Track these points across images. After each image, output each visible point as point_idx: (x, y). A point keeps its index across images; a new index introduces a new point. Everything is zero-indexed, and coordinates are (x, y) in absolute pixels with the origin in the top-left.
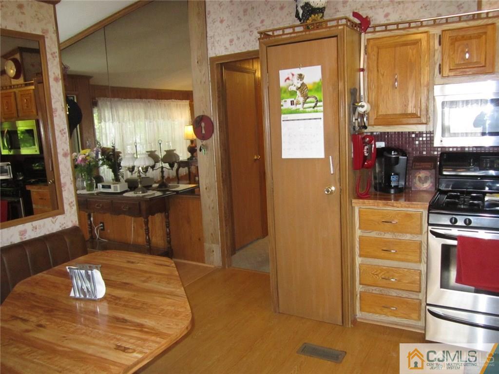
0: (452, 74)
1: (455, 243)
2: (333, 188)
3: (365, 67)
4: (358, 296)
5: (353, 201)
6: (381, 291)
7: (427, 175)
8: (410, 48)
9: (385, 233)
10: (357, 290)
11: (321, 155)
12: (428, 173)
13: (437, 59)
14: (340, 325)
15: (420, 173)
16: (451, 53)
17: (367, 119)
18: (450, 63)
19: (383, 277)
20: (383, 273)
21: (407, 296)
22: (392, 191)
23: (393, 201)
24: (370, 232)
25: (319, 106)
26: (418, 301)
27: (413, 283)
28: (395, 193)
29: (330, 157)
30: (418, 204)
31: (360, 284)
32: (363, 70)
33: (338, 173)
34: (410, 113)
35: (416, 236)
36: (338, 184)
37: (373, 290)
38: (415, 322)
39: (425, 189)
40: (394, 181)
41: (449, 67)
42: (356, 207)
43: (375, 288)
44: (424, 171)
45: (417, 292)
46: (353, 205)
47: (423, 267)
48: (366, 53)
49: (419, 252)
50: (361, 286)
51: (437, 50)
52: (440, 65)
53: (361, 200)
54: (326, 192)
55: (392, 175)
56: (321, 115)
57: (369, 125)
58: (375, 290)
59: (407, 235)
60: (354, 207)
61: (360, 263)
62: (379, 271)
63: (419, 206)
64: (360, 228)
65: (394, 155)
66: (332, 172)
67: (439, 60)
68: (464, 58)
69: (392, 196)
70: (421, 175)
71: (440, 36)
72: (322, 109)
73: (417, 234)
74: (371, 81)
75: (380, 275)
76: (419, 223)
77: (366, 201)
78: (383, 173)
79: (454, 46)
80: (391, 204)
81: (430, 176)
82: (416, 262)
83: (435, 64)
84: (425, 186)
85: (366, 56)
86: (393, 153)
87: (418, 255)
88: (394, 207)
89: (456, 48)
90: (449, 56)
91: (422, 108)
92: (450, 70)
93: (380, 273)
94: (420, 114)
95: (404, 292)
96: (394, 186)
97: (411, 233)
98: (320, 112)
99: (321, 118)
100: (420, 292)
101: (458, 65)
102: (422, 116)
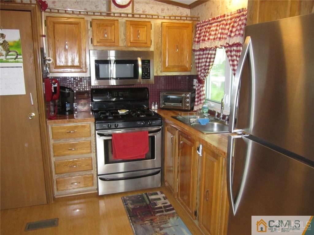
0: (98, 44)
1: (110, 138)
2: (33, 114)
3: (46, 34)
4: (55, 182)
5: (47, 122)
6: (69, 175)
7: (85, 102)
8: (74, 26)
9: (69, 139)
10: (54, 178)
11: (23, 92)
12: (86, 101)
13: (90, 35)
14: (46, 204)
15: (81, 101)
16: (98, 33)
17: (49, 69)
18: (97, 39)
19: (70, 166)
20: (70, 164)
21: (85, 174)
22: (67, 113)
23: (68, 119)
24: (59, 140)
25: (20, 58)
26: (92, 175)
27: (88, 165)
28: (69, 114)
29: (31, 93)
30: (88, 119)
31: (56, 174)
32: (44, 36)
33: (36, 103)
34: (76, 65)
35: (88, 138)
36: (37, 111)
37: (64, 176)
38: (91, 187)
39: (85, 110)
40: (68, 107)
41: (97, 40)
42: (49, 126)
43: (65, 174)
44: (84, 100)
45: (91, 170)
46: (48, 124)
47: (93, 155)
48: (46, 25)
49: (90, 147)
50: (56, 175)
51: (90, 30)
52: (92, 39)
53: (53, 121)
54: (30, 118)
55: (66, 104)
56: (22, 65)
57: (50, 72)
58: (66, 175)
59: (83, 138)
60: (48, 126)
61: (54, 161)
62: (68, 163)
63: (89, 120)
64: (53, 138)
65: (67, 91)
66: (32, 104)
67: (91, 36)
68: (104, 36)
69: (67, 116)
70: (82, 102)
71: (91, 22)
72: (22, 60)
73: (89, 136)
74: (50, 44)
75: (68, 165)
76: (89, 130)
77: (56, 121)
78: (60, 103)
79: (99, 29)
80: (72, 121)
81: (87, 103)
82: (88, 153)
83: (89, 38)
84: (85, 109)
85: (46, 27)
86: (66, 90)
87: (90, 149)
88: (74, 122)
89: (100, 30)
90: (96, 34)
91: (83, 63)
92: (97, 42)
93: (68, 164)
94: (82, 67)
95: (84, 172)
96: (68, 110)
97: (85, 137)
98: (20, 62)
99: (21, 67)
100: (92, 169)
101: (102, 40)
102: (83, 68)
